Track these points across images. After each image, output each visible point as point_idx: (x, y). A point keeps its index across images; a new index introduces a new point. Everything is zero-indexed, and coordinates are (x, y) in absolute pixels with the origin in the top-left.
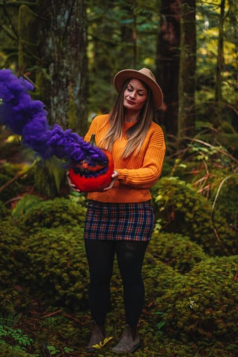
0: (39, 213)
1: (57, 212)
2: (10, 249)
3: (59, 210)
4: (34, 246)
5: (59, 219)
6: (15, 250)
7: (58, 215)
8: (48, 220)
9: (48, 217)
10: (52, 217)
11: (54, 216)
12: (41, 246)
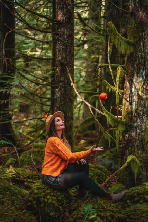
0: (130, 194)
1: (142, 194)
2: (115, 215)
3: (143, 193)
4: (130, 215)
5: (143, 199)
6: (118, 217)
7: (142, 196)
8: (136, 199)
9: (136, 197)
10: (139, 198)
11: (140, 197)
12: (135, 215)
